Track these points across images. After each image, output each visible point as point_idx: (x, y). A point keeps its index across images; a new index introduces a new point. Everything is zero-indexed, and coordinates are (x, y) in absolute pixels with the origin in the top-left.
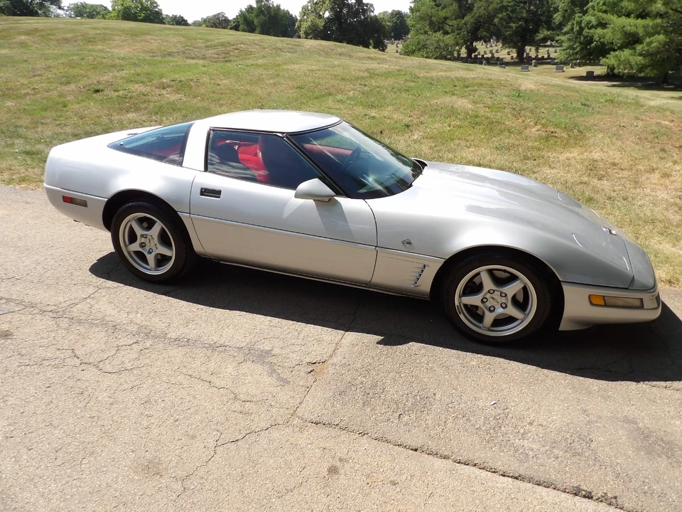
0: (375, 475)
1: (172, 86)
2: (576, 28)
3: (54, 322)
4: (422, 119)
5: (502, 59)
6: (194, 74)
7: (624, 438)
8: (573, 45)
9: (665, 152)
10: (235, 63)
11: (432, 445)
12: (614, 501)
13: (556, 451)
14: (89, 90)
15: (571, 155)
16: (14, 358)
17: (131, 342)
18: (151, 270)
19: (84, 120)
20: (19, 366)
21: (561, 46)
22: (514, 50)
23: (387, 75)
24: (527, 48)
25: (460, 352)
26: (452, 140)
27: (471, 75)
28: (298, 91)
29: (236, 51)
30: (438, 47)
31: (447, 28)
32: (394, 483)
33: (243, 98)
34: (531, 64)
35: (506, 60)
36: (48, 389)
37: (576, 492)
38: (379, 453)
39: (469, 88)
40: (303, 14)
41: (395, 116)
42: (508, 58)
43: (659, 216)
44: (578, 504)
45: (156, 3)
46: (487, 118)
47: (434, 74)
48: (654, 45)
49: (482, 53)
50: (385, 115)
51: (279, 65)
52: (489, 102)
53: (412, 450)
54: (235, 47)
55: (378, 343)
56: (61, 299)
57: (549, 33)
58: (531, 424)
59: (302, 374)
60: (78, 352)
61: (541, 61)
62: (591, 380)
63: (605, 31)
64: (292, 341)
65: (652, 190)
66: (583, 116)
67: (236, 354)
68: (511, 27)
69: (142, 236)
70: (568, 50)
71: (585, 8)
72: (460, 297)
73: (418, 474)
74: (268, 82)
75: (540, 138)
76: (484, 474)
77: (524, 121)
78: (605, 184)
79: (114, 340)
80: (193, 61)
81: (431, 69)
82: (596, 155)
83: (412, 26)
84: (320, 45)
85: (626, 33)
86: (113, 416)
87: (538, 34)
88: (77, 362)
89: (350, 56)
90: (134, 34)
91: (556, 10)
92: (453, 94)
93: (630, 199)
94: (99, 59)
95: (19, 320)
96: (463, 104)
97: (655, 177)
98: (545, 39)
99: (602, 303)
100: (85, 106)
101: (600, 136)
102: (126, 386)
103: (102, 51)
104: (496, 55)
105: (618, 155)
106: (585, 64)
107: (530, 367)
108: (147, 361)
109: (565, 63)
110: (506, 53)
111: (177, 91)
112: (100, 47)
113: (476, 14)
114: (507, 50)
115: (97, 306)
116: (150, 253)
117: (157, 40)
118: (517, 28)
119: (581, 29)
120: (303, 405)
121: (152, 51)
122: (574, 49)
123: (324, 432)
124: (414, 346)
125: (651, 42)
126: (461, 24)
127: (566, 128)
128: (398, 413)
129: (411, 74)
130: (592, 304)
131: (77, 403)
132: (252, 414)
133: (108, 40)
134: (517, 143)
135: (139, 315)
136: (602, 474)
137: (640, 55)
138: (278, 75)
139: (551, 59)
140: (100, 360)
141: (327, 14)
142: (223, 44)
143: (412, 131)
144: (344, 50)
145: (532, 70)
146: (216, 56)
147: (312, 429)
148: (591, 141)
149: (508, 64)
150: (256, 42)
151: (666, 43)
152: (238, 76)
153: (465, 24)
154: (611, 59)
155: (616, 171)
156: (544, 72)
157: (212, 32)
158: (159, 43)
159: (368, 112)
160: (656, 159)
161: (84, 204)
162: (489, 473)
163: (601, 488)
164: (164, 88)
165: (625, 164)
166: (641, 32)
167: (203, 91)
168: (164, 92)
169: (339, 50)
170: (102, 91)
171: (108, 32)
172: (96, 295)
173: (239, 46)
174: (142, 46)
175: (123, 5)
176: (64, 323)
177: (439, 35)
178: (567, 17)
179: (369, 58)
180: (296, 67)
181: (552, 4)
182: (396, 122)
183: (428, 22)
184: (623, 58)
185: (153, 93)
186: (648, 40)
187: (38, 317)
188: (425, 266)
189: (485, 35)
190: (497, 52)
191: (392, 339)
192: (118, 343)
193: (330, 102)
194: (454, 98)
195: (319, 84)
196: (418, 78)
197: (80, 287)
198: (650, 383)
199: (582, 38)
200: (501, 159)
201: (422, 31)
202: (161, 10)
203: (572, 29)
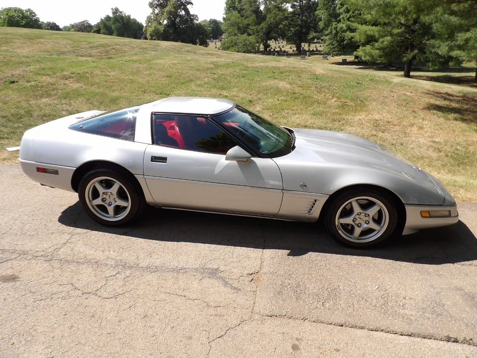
0: (323, 346)
1: (73, 78)
2: (334, 32)
3: (48, 264)
4: (259, 96)
5: (287, 52)
6: (88, 68)
7: (461, 300)
8: (333, 42)
9: (416, 112)
10: (116, 60)
11: (351, 321)
12: (471, 341)
13: (427, 315)
14: (6, 81)
15: (361, 117)
16: (28, 296)
17: (114, 273)
18: (111, 218)
19: (7, 105)
20: (35, 302)
21: (325, 43)
22: (294, 46)
23: (227, 66)
24: (303, 44)
25: (343, 256)
26: (283, 110)
27: (281, 65)
28: (168, 78)
29: (113, 50)
30: (245, 45)
31: (250, 31)
32: (337, 350)
33: (129, 85)
34: (306, 55)
35: (289, 53)
36: (66, 316)
37: (448, 339)
38: (319, 331)
39: (284, 74)
40: (148, 22)
41: (241, 95)
42: (291, 51)
43: (425, 155)
44: (452, 347)
45: (34, 13)
46: (302, 94)
47: (257, 65)
48: (385, 43)
49: (273, 48)
50: (234, 94)
51: (149, 61)
52: (299, 83)
53: (339, 326)
54: (112, 47)
55: (288, 255)
56: (46, 246)
57: (316, 34)
58: (405, 298)
59: (247, 283)
60: (77, 286)
61: (312, 53)
62: (427, 265)
63: (355, 34)
64: (230, 260)
65: (416, 138)
66: (361, 91)
67: (195, 274)
68: (291, 31)
69: (104, 193)
70: (330, 46)
71: (338, 19)
72: (339, 219)
73: (350, 341)
74: (145, 73)
75: (339, 107)
76: (390, 336)
77: (325, 96)
78: (386, 135)
79: (100, 273)
80: (84, 59)
81: (253, 61)
82: (377, 117)
83: (225, 30)
84: (172, 45)
85: (367, 35)
86: (124, 331)
87: (309, 35)
88: (80, 293)
89: (195, 53)
90: (30, 38)
91: (320, 20)
92: (275, 78)
93: (405, 144)
94: (8, 58)
95: (19, 266)
96: (283, 84)
97: (415, 129)
98: (313, 38)
99: (428, 215)
100: (6, 94)
101: (374, 103)
102: (124, 307)
103: (7, 51)
104: (283, 49)
105: (389, 116)
106: (340, 55)
107: (388, 261)
108: (132, 286)
109: (328, 54)
110: (289, 48)
111: (78, 81)
112: (5, 48)
113: (268, 22)
114: (290, 46)
115: (76, 248)
116: (110, 205)
117: (50, 42)
118: (295, 31)
119: (337, 32)
120: (257, 305)
121: (47, 51)
122: (333, 45)
123: (278, 321)
124: (312, 255)
125: (383, 41)
126: (258, 29)
127: (352, 99)
128: (321, 302)
129: (242, 65)
130: (423, 217)
131: (93, 324)
132: (224, 315)
133: (10, 43)
134: (325, 110)
135: (112, 252)
136: (458, 326)
137: (378, 49)
138: (151, 68)
139: (319, 51)
140: (96, 289)
141: (165, 22)
142: (102, 45)
143: (255, 105)
144: (190, 49)
145: (308, 59)
146: (99, 54)
147: (269, 321)
148: (370, 107)
149: (291, 55)
150: (127, 44)
151: (392, 42)
152: (122, 69)
153: (262, 29)
154: (360, 52)
155: (391, 126)
156: (315, 60)
157: (89, 36)
158: (52, 45)
159: (222, 93)
160: (412, 118)
161: (56, 172)
162: (393, 335)
163: (461, 335)
164: (66, 79)
165: (396, 122)
166: (377, 35)
167: (97, 81)
168: (67, 82)
169: (187, 49)
170: (17, 82)
171: (8, 36)
172: (73, 240)
173: (115, 47)
174: (39, 47)
175: (7, 14)
176: (56, 264)
177: (245, 36)
178: (328, 25)
179: (208, 53)
180: (162, 61)
181: (317, 16)
182: (242, 99)
183: (236, 27)
184: (367, 52)
185: (59, 83)
186: (381, 40)
187: (33, 261)
188: (316, 201)
189: (275, 36)
190: (283, 47)
191: (297, 251)
192: (104, 275)
193: (193, 86)
194: (276, 81)
195: (182, 73)
196: (248, 67)
197: (57, 235)
198: (460, 263)
199: (338, 38)
200: (319, 122)
201: (233, 34)
202: (38, 18)
203: (331, 32)
